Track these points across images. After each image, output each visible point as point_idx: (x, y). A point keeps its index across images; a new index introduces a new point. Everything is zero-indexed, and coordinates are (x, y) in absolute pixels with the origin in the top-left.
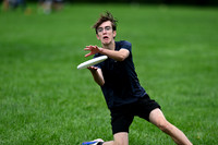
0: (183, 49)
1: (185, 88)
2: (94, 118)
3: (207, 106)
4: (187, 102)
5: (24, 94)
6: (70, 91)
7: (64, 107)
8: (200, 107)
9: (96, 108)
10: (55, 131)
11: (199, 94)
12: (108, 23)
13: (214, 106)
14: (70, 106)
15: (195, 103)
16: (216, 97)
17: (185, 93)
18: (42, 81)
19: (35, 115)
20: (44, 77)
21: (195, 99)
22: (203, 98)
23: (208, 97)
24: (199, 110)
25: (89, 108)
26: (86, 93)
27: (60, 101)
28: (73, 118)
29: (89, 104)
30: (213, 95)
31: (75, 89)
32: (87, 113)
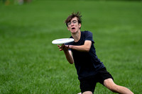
0: (116, 29)
1: (118, 56)
2: (54, 77)
3: (133, 69)
4: (120, 66)
5: (5, 60)
6: (37, 58)
7: (33, 69)
8: (129, 69)
9: (55, 70)
10: (26, 86)
11: (128, 60)
12: (75, 19)
13: (138, 69)
14: (37, 68)
15: (125, 67)
16: (140, 62)
17: (118, 60)
18: (17, 51)
19: (12, 75)
20: (19, 48)
21: (125, 64)
22: (130, 63)
23: (135, 63)
24: (128, 71)
25: (50, 70)
26: (48, 60)
27: (30, 65)
28: (39, 77)
29: (50, 68)
30: (138, 61)
31: (40, 57)
32: (49, 74)
